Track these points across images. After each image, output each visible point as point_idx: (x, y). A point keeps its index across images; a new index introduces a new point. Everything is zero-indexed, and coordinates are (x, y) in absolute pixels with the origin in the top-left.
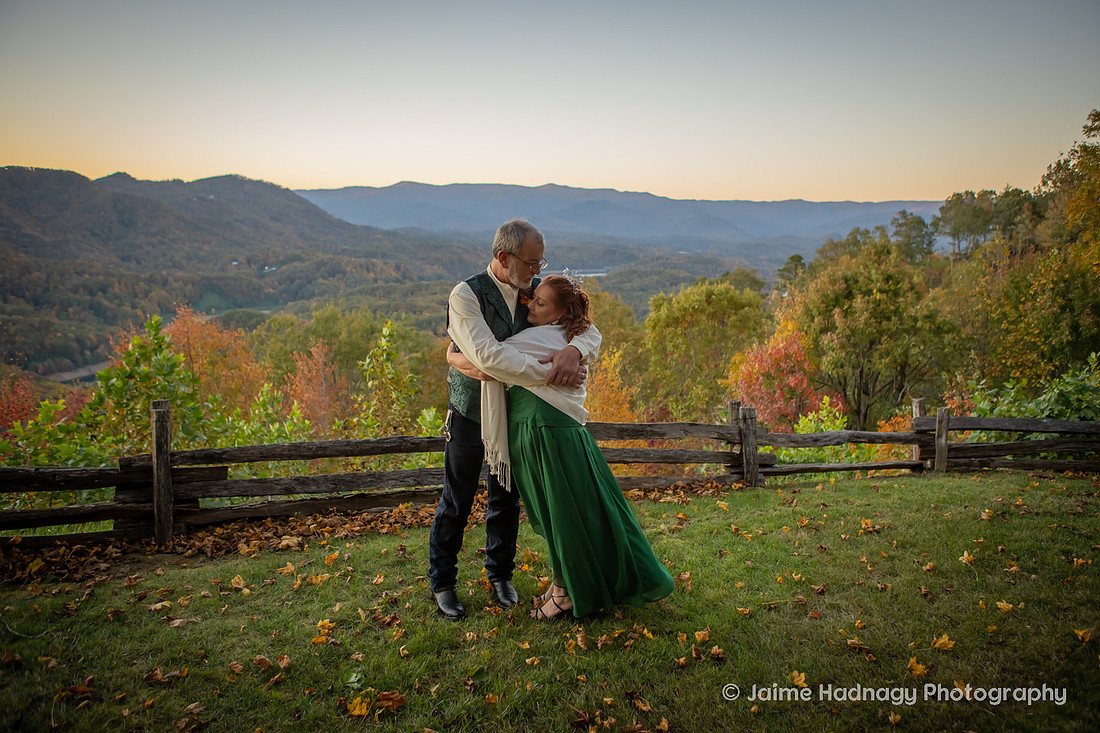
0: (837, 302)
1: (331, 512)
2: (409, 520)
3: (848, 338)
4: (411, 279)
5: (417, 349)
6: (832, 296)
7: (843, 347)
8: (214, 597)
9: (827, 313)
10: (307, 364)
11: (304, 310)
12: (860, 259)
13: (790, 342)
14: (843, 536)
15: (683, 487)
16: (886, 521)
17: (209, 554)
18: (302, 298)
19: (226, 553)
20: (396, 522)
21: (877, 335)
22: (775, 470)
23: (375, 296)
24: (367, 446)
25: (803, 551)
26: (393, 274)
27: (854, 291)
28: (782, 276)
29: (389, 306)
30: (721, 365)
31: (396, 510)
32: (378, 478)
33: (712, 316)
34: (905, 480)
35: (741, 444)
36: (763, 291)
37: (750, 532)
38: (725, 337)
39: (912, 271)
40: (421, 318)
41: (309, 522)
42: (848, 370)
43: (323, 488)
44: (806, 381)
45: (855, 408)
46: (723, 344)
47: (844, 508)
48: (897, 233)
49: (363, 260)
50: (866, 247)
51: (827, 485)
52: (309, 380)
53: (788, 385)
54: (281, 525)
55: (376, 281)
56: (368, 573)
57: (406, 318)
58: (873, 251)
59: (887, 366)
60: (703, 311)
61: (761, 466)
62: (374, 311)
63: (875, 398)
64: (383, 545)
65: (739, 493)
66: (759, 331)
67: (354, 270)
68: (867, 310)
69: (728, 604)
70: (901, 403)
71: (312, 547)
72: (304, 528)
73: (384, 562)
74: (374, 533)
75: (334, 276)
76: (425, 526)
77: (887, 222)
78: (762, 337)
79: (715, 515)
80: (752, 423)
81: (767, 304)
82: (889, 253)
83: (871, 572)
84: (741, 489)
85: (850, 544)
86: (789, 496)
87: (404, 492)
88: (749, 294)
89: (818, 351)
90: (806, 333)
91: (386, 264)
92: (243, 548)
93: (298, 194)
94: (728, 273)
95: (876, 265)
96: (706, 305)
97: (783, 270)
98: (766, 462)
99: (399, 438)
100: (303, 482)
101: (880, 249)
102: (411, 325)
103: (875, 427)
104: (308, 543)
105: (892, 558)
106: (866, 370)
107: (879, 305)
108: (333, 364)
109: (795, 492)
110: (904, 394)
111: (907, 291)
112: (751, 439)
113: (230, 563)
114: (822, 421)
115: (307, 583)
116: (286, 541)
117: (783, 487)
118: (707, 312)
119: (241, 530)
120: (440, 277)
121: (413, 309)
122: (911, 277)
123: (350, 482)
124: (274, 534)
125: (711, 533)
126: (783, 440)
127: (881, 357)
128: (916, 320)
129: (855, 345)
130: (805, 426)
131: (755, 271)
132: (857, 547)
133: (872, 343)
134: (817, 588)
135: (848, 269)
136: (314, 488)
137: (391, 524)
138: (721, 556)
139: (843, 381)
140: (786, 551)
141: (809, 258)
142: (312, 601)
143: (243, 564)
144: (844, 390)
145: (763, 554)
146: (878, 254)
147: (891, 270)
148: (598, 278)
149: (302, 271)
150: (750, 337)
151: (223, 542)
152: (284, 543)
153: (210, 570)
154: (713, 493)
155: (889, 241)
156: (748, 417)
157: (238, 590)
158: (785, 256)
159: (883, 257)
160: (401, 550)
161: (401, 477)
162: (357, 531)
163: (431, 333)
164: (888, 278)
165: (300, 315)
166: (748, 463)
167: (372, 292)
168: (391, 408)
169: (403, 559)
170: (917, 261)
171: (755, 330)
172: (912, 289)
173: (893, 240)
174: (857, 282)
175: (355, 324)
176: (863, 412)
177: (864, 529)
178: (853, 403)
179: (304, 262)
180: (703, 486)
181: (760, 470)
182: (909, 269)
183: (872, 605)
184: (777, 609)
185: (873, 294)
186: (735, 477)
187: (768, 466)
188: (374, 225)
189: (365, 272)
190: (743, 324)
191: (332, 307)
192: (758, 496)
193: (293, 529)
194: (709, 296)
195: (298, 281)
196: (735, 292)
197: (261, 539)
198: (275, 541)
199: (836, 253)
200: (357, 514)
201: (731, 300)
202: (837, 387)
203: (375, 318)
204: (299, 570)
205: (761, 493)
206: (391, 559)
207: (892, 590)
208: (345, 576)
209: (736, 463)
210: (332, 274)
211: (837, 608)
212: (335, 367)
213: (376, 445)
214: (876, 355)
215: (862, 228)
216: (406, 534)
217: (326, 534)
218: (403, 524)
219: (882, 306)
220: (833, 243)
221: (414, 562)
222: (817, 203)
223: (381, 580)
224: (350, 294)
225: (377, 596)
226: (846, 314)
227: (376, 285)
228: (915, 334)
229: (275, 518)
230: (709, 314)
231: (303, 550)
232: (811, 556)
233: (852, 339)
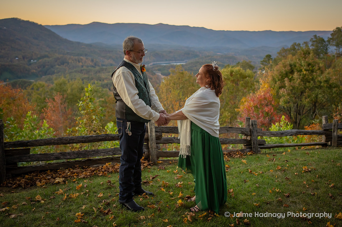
0: (286, 75)
1: (76, 167)
2: (111, 170)
3: (291, 90)
4: (98, 66)
5: (102, 97)
6: (284, 72)
7: (288, 94)
8: (28, 204)
9: (282, 79)
10: (53, 104)
11: (50, 80)
12: (297, 56)
13: (266, 92)
14: (296, 174)
15: (227, 154)
16: (313, 167)
17: (23, 187)
18: (49, 74)
19: (31, 186)
20: (105, 171)
21: (304, 89)
22: (265, 146)
23: (82, 73)
24: (91, 138)
25: (279, 179)
26: (91, 63)
27: (294, 70)
28: (263, 64)
29: (89, 78)
30: (237, 103)
31: (105, 166)
32: (97, 152)
33: (233, 81)
34: (320, 150)
35: (251, 135)
36: (254, 70)
37: (257, 172)
38: (238, 90)
39: (319, 61)
40: (103, 83)
41: (67, 172)
42: (291, 104)
43: (73, 157)
44: (272, 109)
45: (295, 121)
46: (237, 93)
47: (295, 162)
48: (312, 45)
49: (76, 57)
50: (299, 51)
51: (287, 152)
52: (54, 111)
53: (265, 111)
54: (54, 173)
55: (82, 66)
56: (95, 193)
57: (97, 83)
58: (302, 53)
59: (308, 102)
60: (229, 79)
61: (260, 145)
62: (83, 80)
63: (303, 116)
64: (101, 181)
65: (251, 156)
66: (253, 88)
67: (73, 62)
68: (299, 78)
69: (249, 202)
70: (314, 118)
71: (70, 182)
72: (65, 174)
73: (102, 188)
74: (96, 176)
75: (63, 64)
76: (118, 172)
77: (308, 40)
78: (254, 90)
79: (241, 165)
80: (255, 127)
81: (255, 76)
82: (309, 53)
83: (308, 188)
84: (251, 155)
85: (299, 176)
86: (272, 157)
87: (107, 158)
88: (249, 72)
89: (278, 97)
90: (273, 89)
91: (87, 59)
92: (39, 184)
93: (46, 27)
94: (239, 63)
95: (304, 59)
96: (230, 77)
97: (263, 61)
98: (261, 143)
99: (105, 135)
100: (63, 154)
101: (306, 52)
102: (99, 86)
103: (303, 128)
104: (67, 181)
105: (317, 182)
106: (299, 104)
107: (305, 76)
108: (65, 103)
109: (274, 156)
110: (315, 115)
111: (317, 70)
112: (255, 133)
113: (34, 190)
114: (281, 126)
115: (69, 198)
116: (57, 180)
117: (269, 154)
118: (231, 80)
119: (37, 176)
120: (111, 65)
121: (100, 79)
122: (319, 64)
123: (85, 154)
124: (52, 177)
125: (240, 173)
126: (268, 134)
127: (306, 98)
128: (321, 82)
129: (295, 94)
130: (274, 128)
131: (251, 62)
132: (302, 178)
133: (302, 93)
134: (286, 195)
135: (292, 61)
136: (69, 157)
137: (103, 172)
138: (245, 182)
139: (289, 109)
140: (272, 180)
141: (274, 56)
142: (72, 205)
143: (40, 191)
144: (290, 113)
145: (263, 181)
146: (305, 54)
147: (310, 61)
148: (182, 65)
149: (49, 62)
150: (249, 90)
151: (29, 181)
152: (57, 181)
153: (25, 193)
154: (240, 157)
155: (309, 49)
156: (253, 124)
157: (39, 201)
158: (264, 55)
159: (307, 56)
160: (109, 182)
161: (106, 151)
162: (88, 175)
163: (108, 90)
164: (309, 65)
165: (48, 82)
166: (254, 144)
167: (81, 72)
168: (93, 123)
169: (110, 186)
170: (321, 57)
171: (251, 87)
172: (319, 69)
173: (311, 48)
174: (295, 66)
175: (74, 86)
176: (298, 122)
177: (304, 170)
178: (294, 119)
179: (49, 58)
180: (235, 154)
181: (259, 147)
182: (317, 60)
183: (309, 201)
184: (270, 203)
185: (302, 71)
186: (248, 150)
187: (262, 144)
188: (81, 42)
189: (78, 63)
190: (246, 85)
191: (63, 78)
192: (259, 157)
193: (60, 175)
194: (231, 73)
195: (47, 67)
196: (243, 71)
197: (46, 180)
198: (52, 180)
199: (286, 54)
200: (87, 168)
201: (241, 74)
202: (287, 112)
203: (83, 83)
204: (65, 192)
205: (260, 156)
206: (105, 187)
207: (317, 195)
208: (85, 194)
209: (248, 144)
210: (63, 63)
211: (295, 203)
212: (66, 105)
213: (95, 138)
214: (304, 97)
215: (297, 43)
216: (110, 175)
217: (75, 177)
218: (108, 172)
219: (306, 77)
220: (284, 49)
221: (115, 188)
222: (277, 32)
223: (102, 195)
224: (71, 72)
225: (100, 202)
226: (290, 80)
227: (82, 68)
228: (320, 89)
229: (51, 170)
230: (231, 81)
231: (65, 183)
232: (283, 182)
233: (293, 91)
